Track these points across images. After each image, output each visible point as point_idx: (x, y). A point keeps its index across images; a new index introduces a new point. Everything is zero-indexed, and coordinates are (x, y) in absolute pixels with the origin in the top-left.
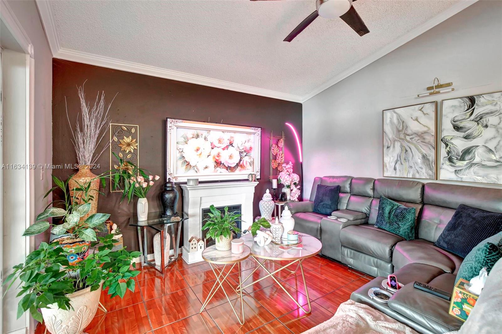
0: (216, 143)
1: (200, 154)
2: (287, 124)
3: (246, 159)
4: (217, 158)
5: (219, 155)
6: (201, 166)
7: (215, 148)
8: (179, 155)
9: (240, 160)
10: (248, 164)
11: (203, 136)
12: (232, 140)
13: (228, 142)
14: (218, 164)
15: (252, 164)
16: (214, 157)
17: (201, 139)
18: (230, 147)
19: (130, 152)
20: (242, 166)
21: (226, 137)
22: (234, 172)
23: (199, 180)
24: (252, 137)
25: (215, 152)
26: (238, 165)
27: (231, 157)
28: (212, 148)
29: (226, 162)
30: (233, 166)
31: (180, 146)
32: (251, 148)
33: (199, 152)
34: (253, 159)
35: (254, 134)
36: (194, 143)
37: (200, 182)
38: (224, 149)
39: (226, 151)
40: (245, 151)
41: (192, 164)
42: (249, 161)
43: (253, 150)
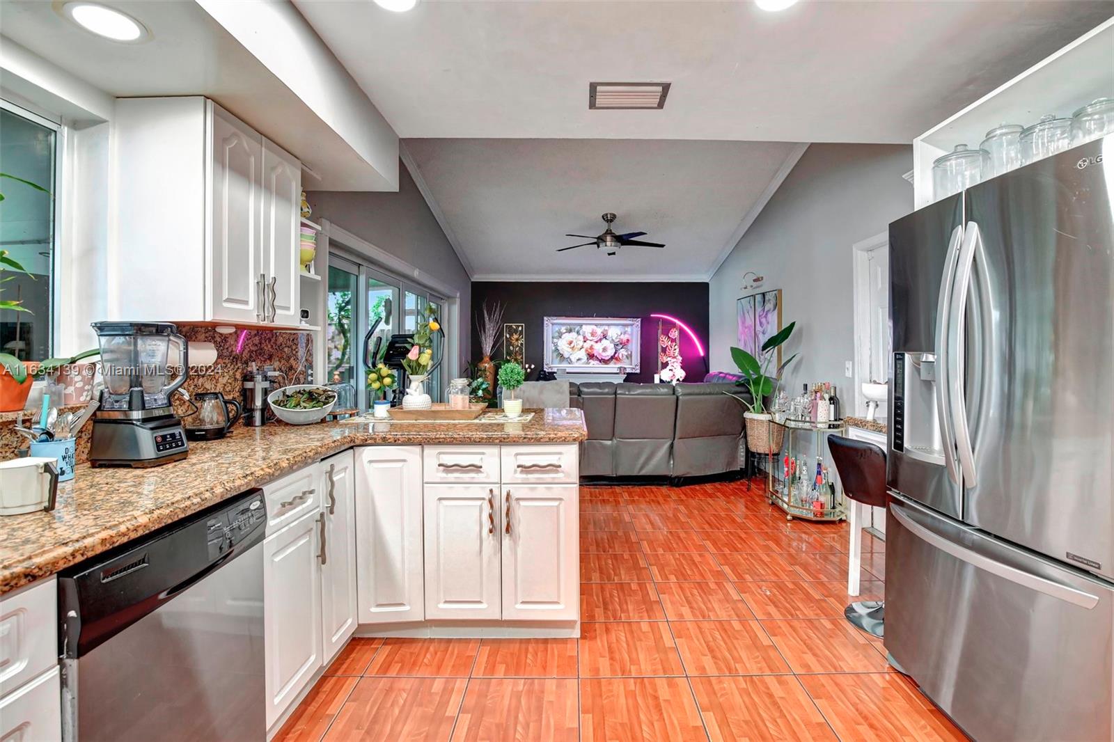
0: (589, 336)
1: (573, 347)
2: (652, 315)
3: (623, 352)
4: (590, 351)
5: (591, 348)
6: (574, 358)
7: (588, 341)
8: (554, 348)
9: (615, 353)
10: (625, 357)
11: (576, 330)
12: (605, 333)
13: (602, 335)
14: (591, 356)
15: (629, 357)
16: (586, 350)
17: (574, 335)
18: (604, 341)
19: (518, 346)
20: (618, 359)
21: (599, 331)
22: (608, 364)
23: (567, 371)
24: (629, 329)
25: (587, 345)
26: (612, 358)
27: (605, 350)
28: (585, 342)
29: (600, 354)
30: (607, 358)
31: (555, 340)
32: (628, 340)
33: (572, 345)
34: (631, 352)
35: (632, 325)
36: (568, 337)
37: (568, 373)
38: (597, 342)
39: (599, 343)
40: (621, 344)
41: (566, 355)
42: (626, 354)
43: (630, 342)
